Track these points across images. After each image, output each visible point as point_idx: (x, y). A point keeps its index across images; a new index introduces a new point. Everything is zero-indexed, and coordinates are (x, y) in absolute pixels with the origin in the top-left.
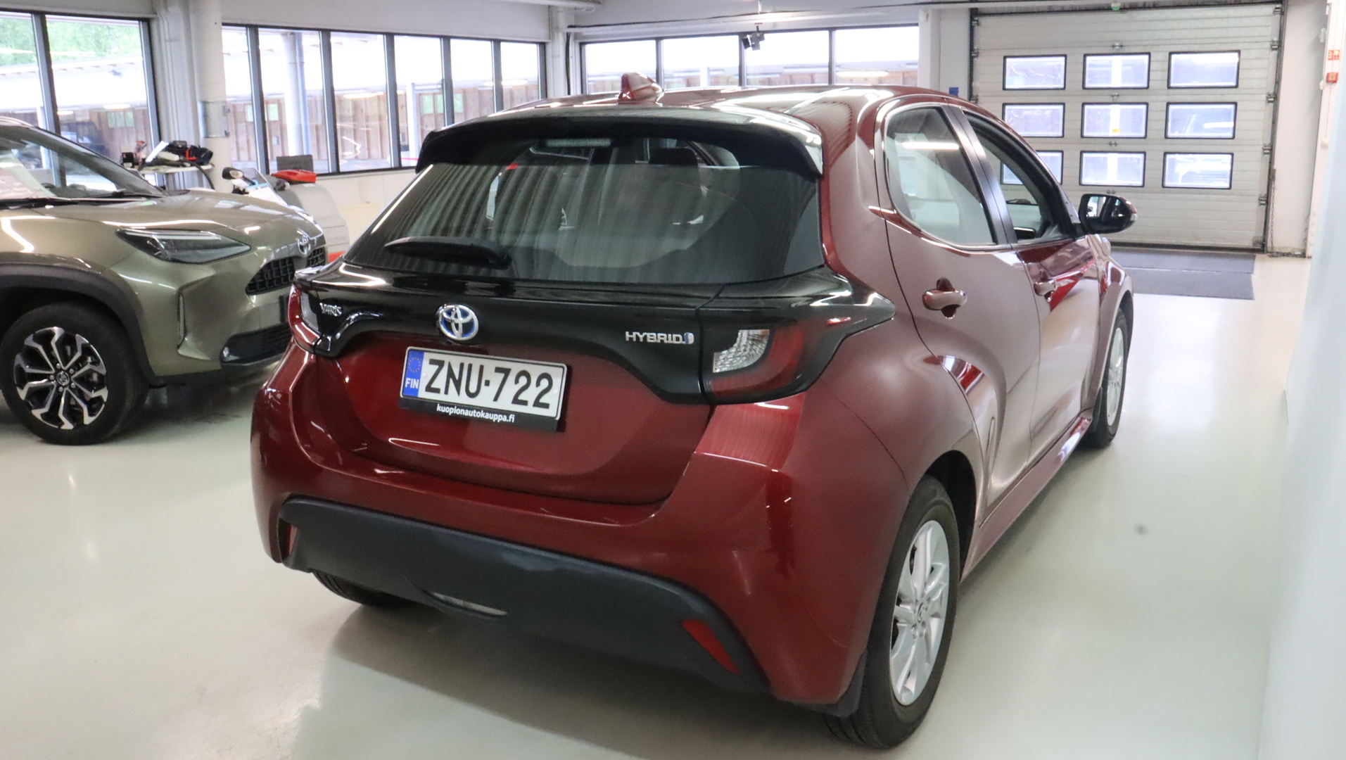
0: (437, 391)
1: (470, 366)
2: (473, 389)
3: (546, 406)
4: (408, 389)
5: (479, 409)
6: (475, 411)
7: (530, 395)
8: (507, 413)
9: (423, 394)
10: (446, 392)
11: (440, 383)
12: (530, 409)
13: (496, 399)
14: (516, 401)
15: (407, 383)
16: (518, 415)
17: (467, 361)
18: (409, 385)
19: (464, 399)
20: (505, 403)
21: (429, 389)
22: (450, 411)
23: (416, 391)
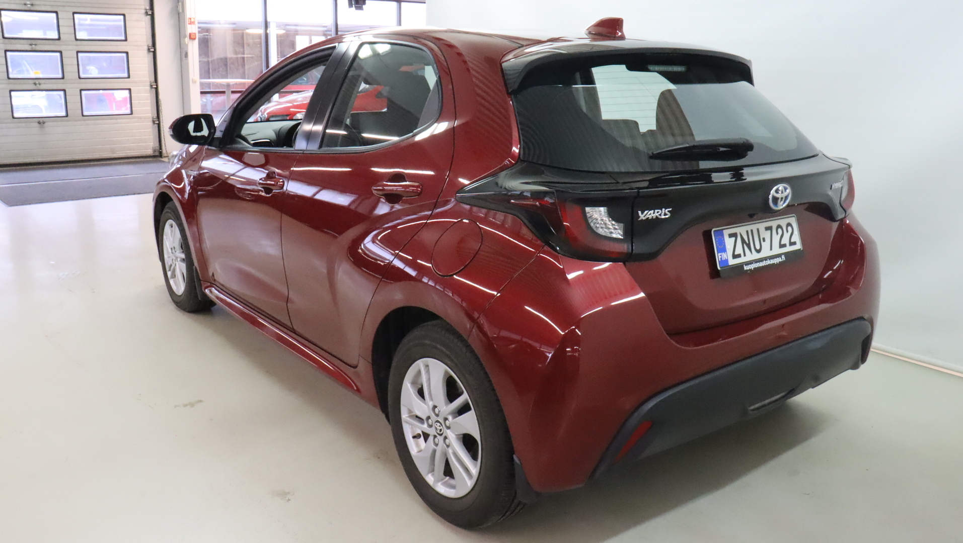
0: (739, 256)
1: (752, 231)
2: (758, 247)
3: (794, 243)
4: (721, 262)
5: (765, 259)
6: (764, 261)
7: (785, 240)
8: (779, 256)
9: (732, 262)
10: (745, 255)
11: (739, 250)
12: (789, 249)
13: (771, 249)
14: (782, 246)
15: (720, 257)
16: (786, 254)
17: (749, 228)
18: (721, 258)
19: (756, 256)
20: (777, 250)
21: (735, 256)
22: (752, 267)
23: (727, 261)
